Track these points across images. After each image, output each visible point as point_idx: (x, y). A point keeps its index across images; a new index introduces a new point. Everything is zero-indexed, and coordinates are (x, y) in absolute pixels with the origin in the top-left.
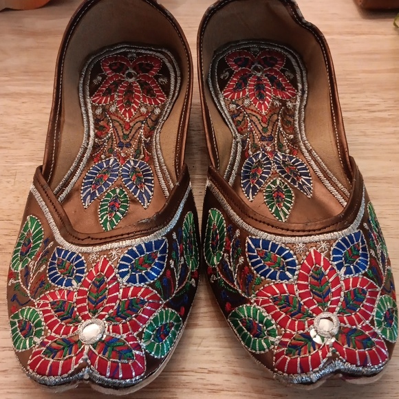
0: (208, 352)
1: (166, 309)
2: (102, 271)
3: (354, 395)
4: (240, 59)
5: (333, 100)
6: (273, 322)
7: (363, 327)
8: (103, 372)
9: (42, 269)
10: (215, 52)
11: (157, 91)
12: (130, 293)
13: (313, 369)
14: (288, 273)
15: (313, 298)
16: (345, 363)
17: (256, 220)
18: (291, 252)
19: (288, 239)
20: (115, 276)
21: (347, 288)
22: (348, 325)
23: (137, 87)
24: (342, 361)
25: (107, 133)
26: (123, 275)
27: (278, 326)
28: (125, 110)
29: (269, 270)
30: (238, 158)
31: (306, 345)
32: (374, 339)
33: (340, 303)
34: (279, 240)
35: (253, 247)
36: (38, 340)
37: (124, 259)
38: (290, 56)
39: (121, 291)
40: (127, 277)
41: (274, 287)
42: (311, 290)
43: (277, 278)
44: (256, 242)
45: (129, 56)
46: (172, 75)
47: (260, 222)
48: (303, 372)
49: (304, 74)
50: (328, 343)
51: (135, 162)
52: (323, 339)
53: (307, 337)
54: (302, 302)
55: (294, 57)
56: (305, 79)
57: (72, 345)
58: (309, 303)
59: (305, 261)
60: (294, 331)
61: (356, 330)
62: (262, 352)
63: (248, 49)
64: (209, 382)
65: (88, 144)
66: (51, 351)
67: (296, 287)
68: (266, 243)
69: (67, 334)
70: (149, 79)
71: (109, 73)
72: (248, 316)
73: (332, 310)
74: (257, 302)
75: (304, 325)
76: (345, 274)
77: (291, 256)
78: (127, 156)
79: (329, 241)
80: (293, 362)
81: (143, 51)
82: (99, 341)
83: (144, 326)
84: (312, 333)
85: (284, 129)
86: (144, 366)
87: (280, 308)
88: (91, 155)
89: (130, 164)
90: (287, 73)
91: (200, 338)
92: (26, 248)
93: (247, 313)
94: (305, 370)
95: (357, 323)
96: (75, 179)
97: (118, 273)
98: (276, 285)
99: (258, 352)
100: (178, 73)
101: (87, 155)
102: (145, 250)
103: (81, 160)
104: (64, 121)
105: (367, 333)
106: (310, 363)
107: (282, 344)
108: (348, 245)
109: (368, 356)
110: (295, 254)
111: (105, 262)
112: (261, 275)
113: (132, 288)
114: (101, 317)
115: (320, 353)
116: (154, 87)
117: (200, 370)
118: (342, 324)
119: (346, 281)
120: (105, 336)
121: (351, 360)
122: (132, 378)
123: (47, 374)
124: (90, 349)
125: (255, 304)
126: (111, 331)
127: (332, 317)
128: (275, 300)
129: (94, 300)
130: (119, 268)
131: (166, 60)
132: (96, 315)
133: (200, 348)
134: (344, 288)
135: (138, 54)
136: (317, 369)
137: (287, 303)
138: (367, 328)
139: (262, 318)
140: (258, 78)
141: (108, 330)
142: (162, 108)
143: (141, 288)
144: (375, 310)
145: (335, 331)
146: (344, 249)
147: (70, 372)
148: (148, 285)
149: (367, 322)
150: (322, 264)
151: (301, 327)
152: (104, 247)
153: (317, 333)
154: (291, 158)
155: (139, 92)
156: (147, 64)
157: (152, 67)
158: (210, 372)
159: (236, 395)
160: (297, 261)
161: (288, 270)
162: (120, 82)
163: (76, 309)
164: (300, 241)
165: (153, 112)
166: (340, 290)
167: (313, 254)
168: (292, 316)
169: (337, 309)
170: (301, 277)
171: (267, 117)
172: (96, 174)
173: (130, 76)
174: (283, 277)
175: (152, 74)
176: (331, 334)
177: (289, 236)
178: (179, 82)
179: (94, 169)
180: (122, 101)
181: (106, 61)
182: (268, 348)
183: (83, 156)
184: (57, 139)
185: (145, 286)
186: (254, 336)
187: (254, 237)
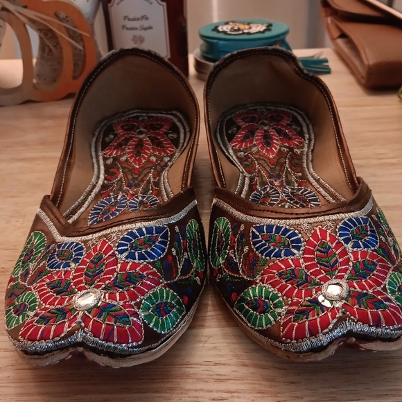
0: (214, 348)
1: (167, 289)
2: (100, 250)
3: (373, 381)
4: (247, 118)
5: (338, 136)
6: (280, 295)
7: (374, 292)
8: (96, 335)
9: (42, 264)
10: (223, 113)
11: (166, 144)
12: (128, 267)
13: (322, 330)
14: (293, 250)
15: (320, 268)
16: (356, 323)
17: (260, 210)
18: (296, 231)
19: (293, 222)
20: (113, 253)
21: (356, 259)
22: (358, 290)
23: (147, 141)
24: (353, 321)
25: (117, 177)
26: (121, 252)
27: (285, 297)
28: (135, 159)
29: (274, 250)
30: (246, 188)
31: (314, 309)
32: (387, 303)
33: (349, 272)
34: (283, 223)
35: (258, 234)
36: (32, 314)
37: (124, 239)
38: (296, 114)
39: (119, 265)
40: (125, 254)
41: (279, 263)
42: (318, 263)
43: (282, 255)
44: (260, 229)
45: (141, 119)
46: (182, 131)
47: (264, 211)
48: (312, 335)
49: (311, 127)
50: (337, 306)
51: (143, 197)
52: (331, 302)
53: (316, 301)
54: (309, 273)
55: (300, 115)
56: (311, 131)
57: (66, 313)
58: (316, 273)
59: (311, 238)
60: (301, 298)
61: (366, 294)
62: (269, 326)
63: (256, 110)
64: (215, 373)
65: (97, 183)
66: (44, 319)
67: (302, 261)
68: (270, 227)
69: (61, 305)
70: (159, 134)
71: (120, 132)
72: (254, 296)
73: (341, 278)
74: (262, 280)
75: (312, 292)
76: (353, 247)
77: (296, 235)
78: (136, 193)
79: (335, 221)
80: (301, 327)
81: (154, 115)
82: (94, 307)
83: (142, 297)
84: (321, 298)
85: (291, 169)
86: (141, 334)
87: (286, 282)
88: (100, 191)
89: (138, 198)
90: (293, 127)
91: (206, 336)
92: (27, 257)
93: (253, 294)
94: (314, 333)
95: (367, 288)
96: (82, 210)
97: (117, 251)
98: (282, 262)
99: (265, 328)
100: (187, 130)
101: (96, 190)
102: (145, 233)
103: (89, 194)
104: (74, 163)
105: (379, 297)
106: (318, 324)
107: (289, 312)
108: (355, 225)
109: (382, 316)
110: (300, 233)
111: (104, 243)
112: (266, 256)
113: (131, 263)
114: (98, 287)
115: (329, 314)
116: (164, 141)
117: (206, 363)
118: (352, 289)
119: (355, 254)
120: (100, 302)
121: (364, 320)
122: (128, 343)
123: (38, 339)
124: (84, 314)
125: (261, 283)
126: (107, 297)
127: (341, 283)
128: (280, 275)
129: (91, 274)
130: (118, 247)
131: (176, 120)
132: (93, 286)
133: (205, 345)
134: (352, 258)
135: (149, 117)
136: (326, 330)
137: (292, 276)
138: (379, 293)
139: (268, 293)
140: (266, 131)
141: (104, 297)
142: (171, 157)
143: (140, 264)
144: (387, 280)
145: (345, 295)
146: (351, 228)
147: (63, 335)
148: (147, 263)
149: (379, 289)
150: (328, 239)
151: (309, 293)
152: (104, 233)
153: (325, 298)
154: (299, 190)
155: (149, 145)
156: (158, 125)
157: (162, 126)
158: (216, 364)
159: (244, 383)
160: (302, 239)
161: (293, 247)
162: (131, 138)
163: (72, 284)
164: (304, 223)
165: (162, 160)
166: (348, 260)
167: (318, 231)
168: (298, 286)
169: (346, 276)
170: (306, 251)
171: (275, 160)
172: (104, 207)
173: (141, 133)
174: (288, 253)
175: (162, 131)
176: (340, 297)
177: (292, 218)
178: (188, 136)
179: (102, 202)
180: (132, 152)
181: (118, 123)
182: (275, 320)
183: (91, 191)
184: (67, 175)
185: (145, 263)
186: (260, 313)
187: (258, 225)
